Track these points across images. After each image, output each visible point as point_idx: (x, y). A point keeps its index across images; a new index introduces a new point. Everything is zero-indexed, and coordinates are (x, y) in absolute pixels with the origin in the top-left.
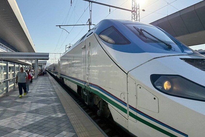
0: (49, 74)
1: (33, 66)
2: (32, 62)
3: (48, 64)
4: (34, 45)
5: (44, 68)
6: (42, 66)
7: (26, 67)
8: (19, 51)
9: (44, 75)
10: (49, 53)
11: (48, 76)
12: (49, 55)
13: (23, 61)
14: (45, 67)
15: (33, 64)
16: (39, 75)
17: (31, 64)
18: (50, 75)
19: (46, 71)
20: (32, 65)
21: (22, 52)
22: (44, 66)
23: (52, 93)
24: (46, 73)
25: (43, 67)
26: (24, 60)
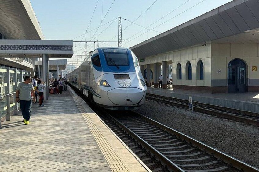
0: (72, 91)
1: (37, 73)
2: (34, 63)
3: (70, 67)
4: (39, 23)
5: (61, 76)
6: (56, 71)
7: (23, 73)
8: (5, 38)
9: (63, 92)
10: (72, 42)
11: (70, 95)
12: (72, 46)
13: (15, 60)
14: (63, 74)
15: (36, 67)
16: (51, 94)
17: (31, 66)
18: (74, 94)
19: (66, 82)
20: (35, 69)
21: (13, 39)
22: (61, 73)
23: (83, 136)
24: (66, 89)
25: (59, 74)
26: (17, 59)
